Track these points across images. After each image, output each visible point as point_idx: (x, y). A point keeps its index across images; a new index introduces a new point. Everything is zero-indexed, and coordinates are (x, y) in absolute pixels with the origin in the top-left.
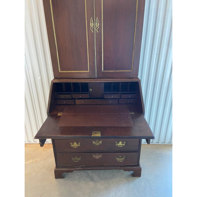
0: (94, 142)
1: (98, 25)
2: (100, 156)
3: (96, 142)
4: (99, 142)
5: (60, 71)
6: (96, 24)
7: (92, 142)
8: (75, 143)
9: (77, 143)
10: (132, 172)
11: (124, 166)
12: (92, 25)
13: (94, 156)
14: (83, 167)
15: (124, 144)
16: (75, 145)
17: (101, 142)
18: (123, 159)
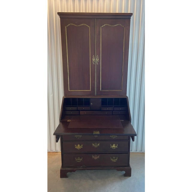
0: (93, 144)
1: (98, 60)
2: (98, 157)
5: (69, 90)
8: (79, 145)
11: (117, 167)
12: (94, 60)
13: (93, 157)
14: (84, 167)
15: (117, 147)
16: (79, 147)
17: (99, 144)
18: (116, 159)
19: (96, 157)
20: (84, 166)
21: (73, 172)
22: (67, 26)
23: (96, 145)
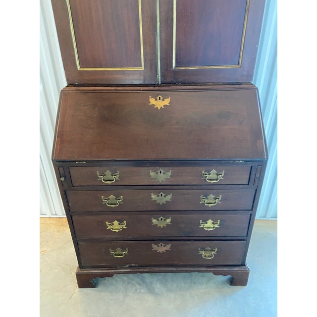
0: (154, 221)
3: (158, 220)
4: (165, 220)
5: (79, 68)
7: (151, 221)
8: (116, 223)
11: (215, 266)
13: (154, 247)
14: (132, 267)
15: (216, 226)
17: (169, 221)
19: (162, 248)
20: (133, 265)
23: (161, 223)
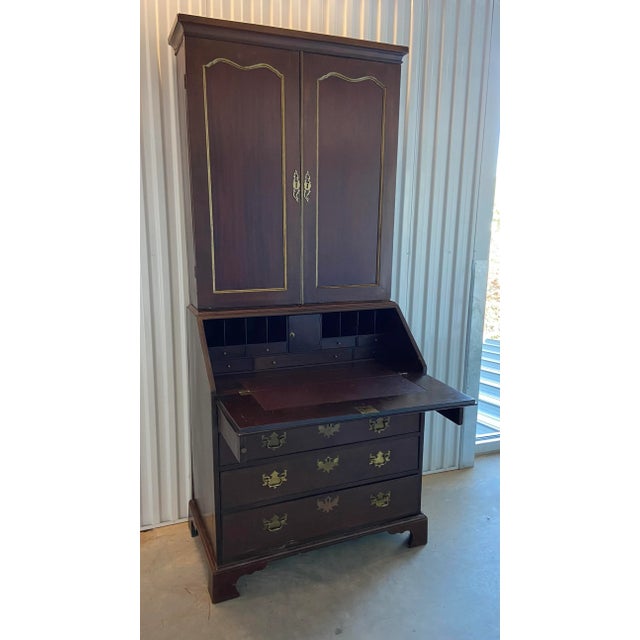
0: (320, 463)
1: (310, 186)
2: (336, 502)
3: (324, 462)
4: (332, 461)
5: (214, 291)
6: (306, 184)
7: (316, 464)
9: (280, 472)
10: (407, 534)
12: (296, 185)
13: (320, 504)
14: (290, 546)
15: (387, 459)
16: (274, 480)
17: (336, 460)
18: (387, 499)
19: (327, 505)
20: (292, 542)
21: (256, 573)
22: (208, 65)
23: (328, 465)
